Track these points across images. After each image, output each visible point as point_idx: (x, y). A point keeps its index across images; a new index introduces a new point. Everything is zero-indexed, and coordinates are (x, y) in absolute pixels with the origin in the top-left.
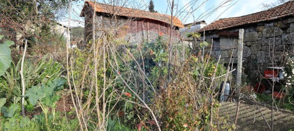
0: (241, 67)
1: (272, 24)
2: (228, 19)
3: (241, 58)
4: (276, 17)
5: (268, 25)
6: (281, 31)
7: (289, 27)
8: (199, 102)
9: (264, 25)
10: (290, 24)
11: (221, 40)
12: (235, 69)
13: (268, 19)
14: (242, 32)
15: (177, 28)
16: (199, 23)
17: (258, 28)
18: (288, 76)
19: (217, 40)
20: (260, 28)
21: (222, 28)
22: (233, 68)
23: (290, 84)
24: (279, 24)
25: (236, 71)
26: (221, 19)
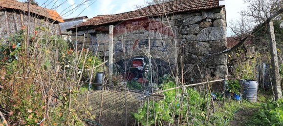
0: (112, 58)
1: (137, 23)
2: (104, 16)
3: (112, 51)
4: (140, 17)
5: (134, 23)
6: (144, 29)
7: (148, 26)
8: (60, 91)
9: (131, 23)
10: (149, 23)
11: (97, 35)
12: (107, 61)
13: (134, 18)
14: (111, 28)
15: (57, 22)
16: (82, 18)
17: (127, 25)
18: (146, 65)
19: (94, 35)
20: (129, 25)
21: (97, 24)
22: (106, 60)
23: (148, 71)
24: (142, 23)
25: (108, 62)
26: (99, 16)
